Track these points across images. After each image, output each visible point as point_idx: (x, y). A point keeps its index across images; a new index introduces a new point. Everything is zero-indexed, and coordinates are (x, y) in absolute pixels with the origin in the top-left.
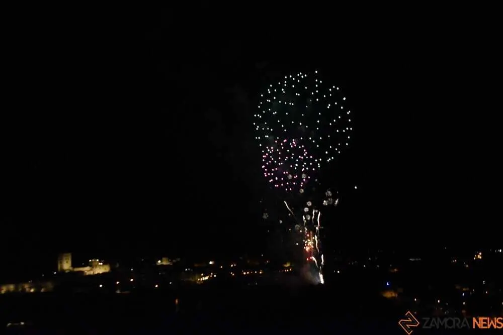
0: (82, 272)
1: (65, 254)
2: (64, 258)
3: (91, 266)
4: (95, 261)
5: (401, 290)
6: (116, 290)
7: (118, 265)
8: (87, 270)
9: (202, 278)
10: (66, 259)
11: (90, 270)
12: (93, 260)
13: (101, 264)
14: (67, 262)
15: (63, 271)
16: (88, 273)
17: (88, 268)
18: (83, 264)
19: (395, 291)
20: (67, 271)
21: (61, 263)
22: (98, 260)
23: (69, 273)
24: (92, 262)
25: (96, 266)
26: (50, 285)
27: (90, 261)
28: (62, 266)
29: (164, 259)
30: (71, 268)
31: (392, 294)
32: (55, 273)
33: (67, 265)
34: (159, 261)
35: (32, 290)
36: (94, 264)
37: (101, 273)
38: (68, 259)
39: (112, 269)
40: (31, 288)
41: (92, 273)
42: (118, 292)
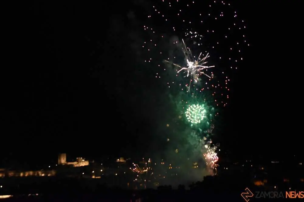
0: (73, 165)
1: (63, 154)
2: (62, 156)
3: (77, 161)
4: (80, 159)
5: (266, 181)
6: (92, 176)
7: (93, 162)
8: (75, 164)
9: (144, 170)
10: (63, 157)
11: (77, 164)
12: (79, 158)
13: (84, 160)
14: (64, 159)
15: (61, 164)
16: (76, 166)
17: (75, 163)
18: (73, 160)
19: (262, 182)
20: (63, 164)
21: (60, 159)
22: (82, 158)
23: (64, 165)
24: (78, 159)
25: (81, 162)
26: (53, 173)
27: (77, 158)
28: (60, 161)
29: (121, 158)
30: (66, 163)
31: (260, 183)
32: (56, 165)
33: (63, 161)
34: (118, 160)
35: (43, 175)
36: (79, 161)
37: (83, 166)
38: (64, 157)
39: (90, 163)
40: (42, 173)
41: (78, 165)
42: (94, 177)
